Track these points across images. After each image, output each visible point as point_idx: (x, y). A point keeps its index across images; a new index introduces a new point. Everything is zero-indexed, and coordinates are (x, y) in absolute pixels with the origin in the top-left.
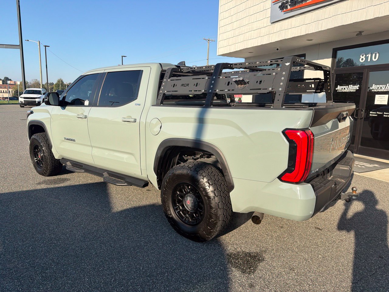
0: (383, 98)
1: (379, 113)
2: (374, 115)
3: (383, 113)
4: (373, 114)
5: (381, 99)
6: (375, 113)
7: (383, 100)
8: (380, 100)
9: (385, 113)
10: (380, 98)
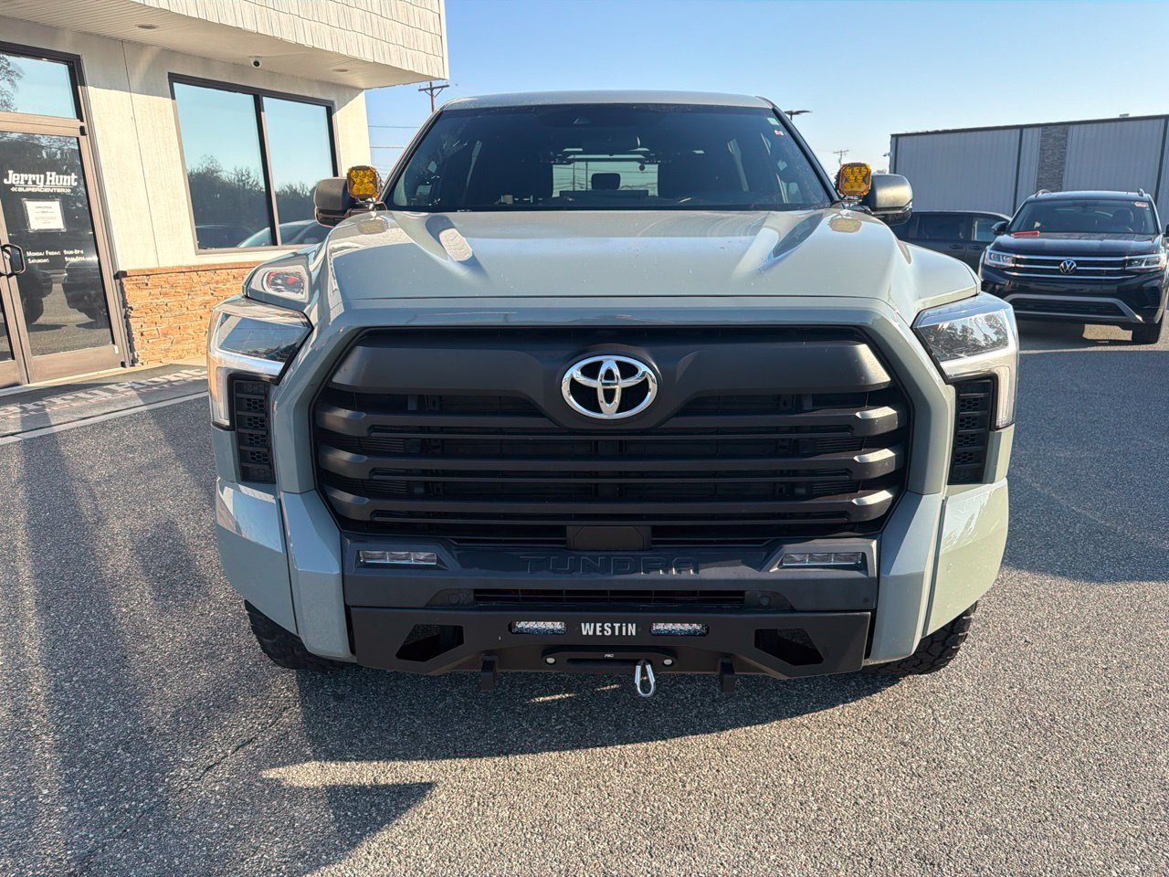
0: (49, 210)
1: (52, 253)
2: (39, 261)
3: (62, 253)
4: (36, 258)
5: (44, 214)
6: (41, 254)
7: (49, 218)
8: (43, 218)
9: (65, 252)
10: (40, 210)
